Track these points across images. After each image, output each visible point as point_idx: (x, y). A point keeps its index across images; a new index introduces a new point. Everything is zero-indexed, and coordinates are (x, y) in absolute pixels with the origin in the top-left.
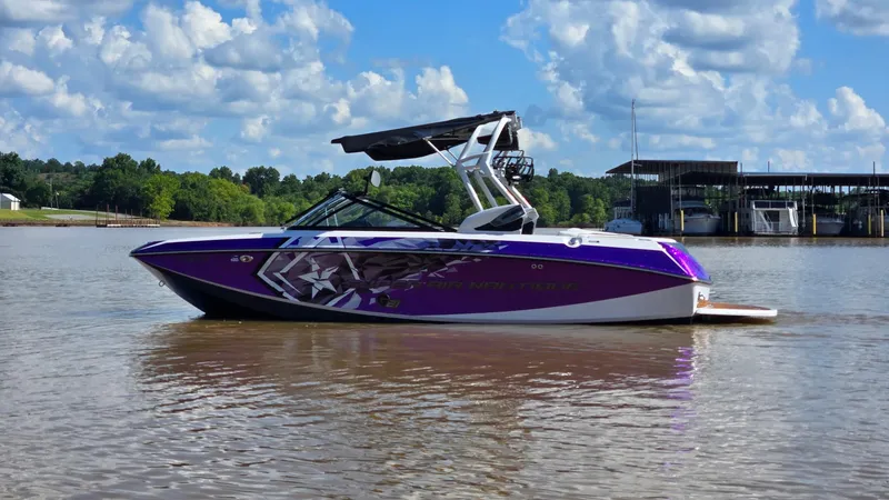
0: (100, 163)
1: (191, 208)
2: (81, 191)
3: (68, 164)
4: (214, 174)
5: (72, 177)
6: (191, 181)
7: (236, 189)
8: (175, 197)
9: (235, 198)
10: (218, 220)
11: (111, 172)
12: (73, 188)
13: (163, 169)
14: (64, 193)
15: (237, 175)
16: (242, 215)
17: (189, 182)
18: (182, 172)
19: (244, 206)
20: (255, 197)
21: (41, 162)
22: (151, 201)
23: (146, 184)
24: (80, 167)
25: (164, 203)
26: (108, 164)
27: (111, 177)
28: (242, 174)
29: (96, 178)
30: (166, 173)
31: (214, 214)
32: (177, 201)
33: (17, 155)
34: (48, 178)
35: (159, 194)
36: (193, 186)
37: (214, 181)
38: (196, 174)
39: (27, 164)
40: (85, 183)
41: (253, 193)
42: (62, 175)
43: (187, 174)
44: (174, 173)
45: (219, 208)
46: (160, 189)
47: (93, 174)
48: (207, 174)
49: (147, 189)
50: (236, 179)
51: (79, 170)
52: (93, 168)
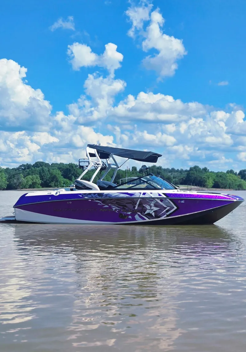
0: (188, 169)
1: (220, 184)
2: (182, 179)
3: (178, 170)
4: (228, 172)
5: (179, 174)
6: (220, 174)
7: (236, 177)
8: (214, 180)
9: (235, 180)
10: (230, 188)
11: (192, 172)
12: (180, 178)
13: (210, 171)
14: (177, 179)
15: (236, 172)
16: (238, 186)
17: (219, 175)
18: (216, 172)
19: (238, 183)
20: (242, 180)
21: (169, 169)
22: (206, 182)
23: (204, 176)
24: (182, 171)
25: (210, 182)
26: (191, 169)
27: (192, 174)
28: (238, 172)
29: (188, 174)
30: (211, 172)
31: (228, 186)
32: (215, 182)
33: (161, 167)
34: (171, 174)
35: (208, 179)
36: (220, 176)
37: (228, 175)
38: (221, 172)
39: (165, 170)
40: (184, 175)
41: (242, 178)
42: (176, 173)
43: (218, 173)
44: (214, 172)
45: (230, 184)
46: (209, 178)
47: (186, 173)
48: (225, 172)
49: (204, 178)
50: (236, 174)
51: (181, 171)
52: (186, 171)
